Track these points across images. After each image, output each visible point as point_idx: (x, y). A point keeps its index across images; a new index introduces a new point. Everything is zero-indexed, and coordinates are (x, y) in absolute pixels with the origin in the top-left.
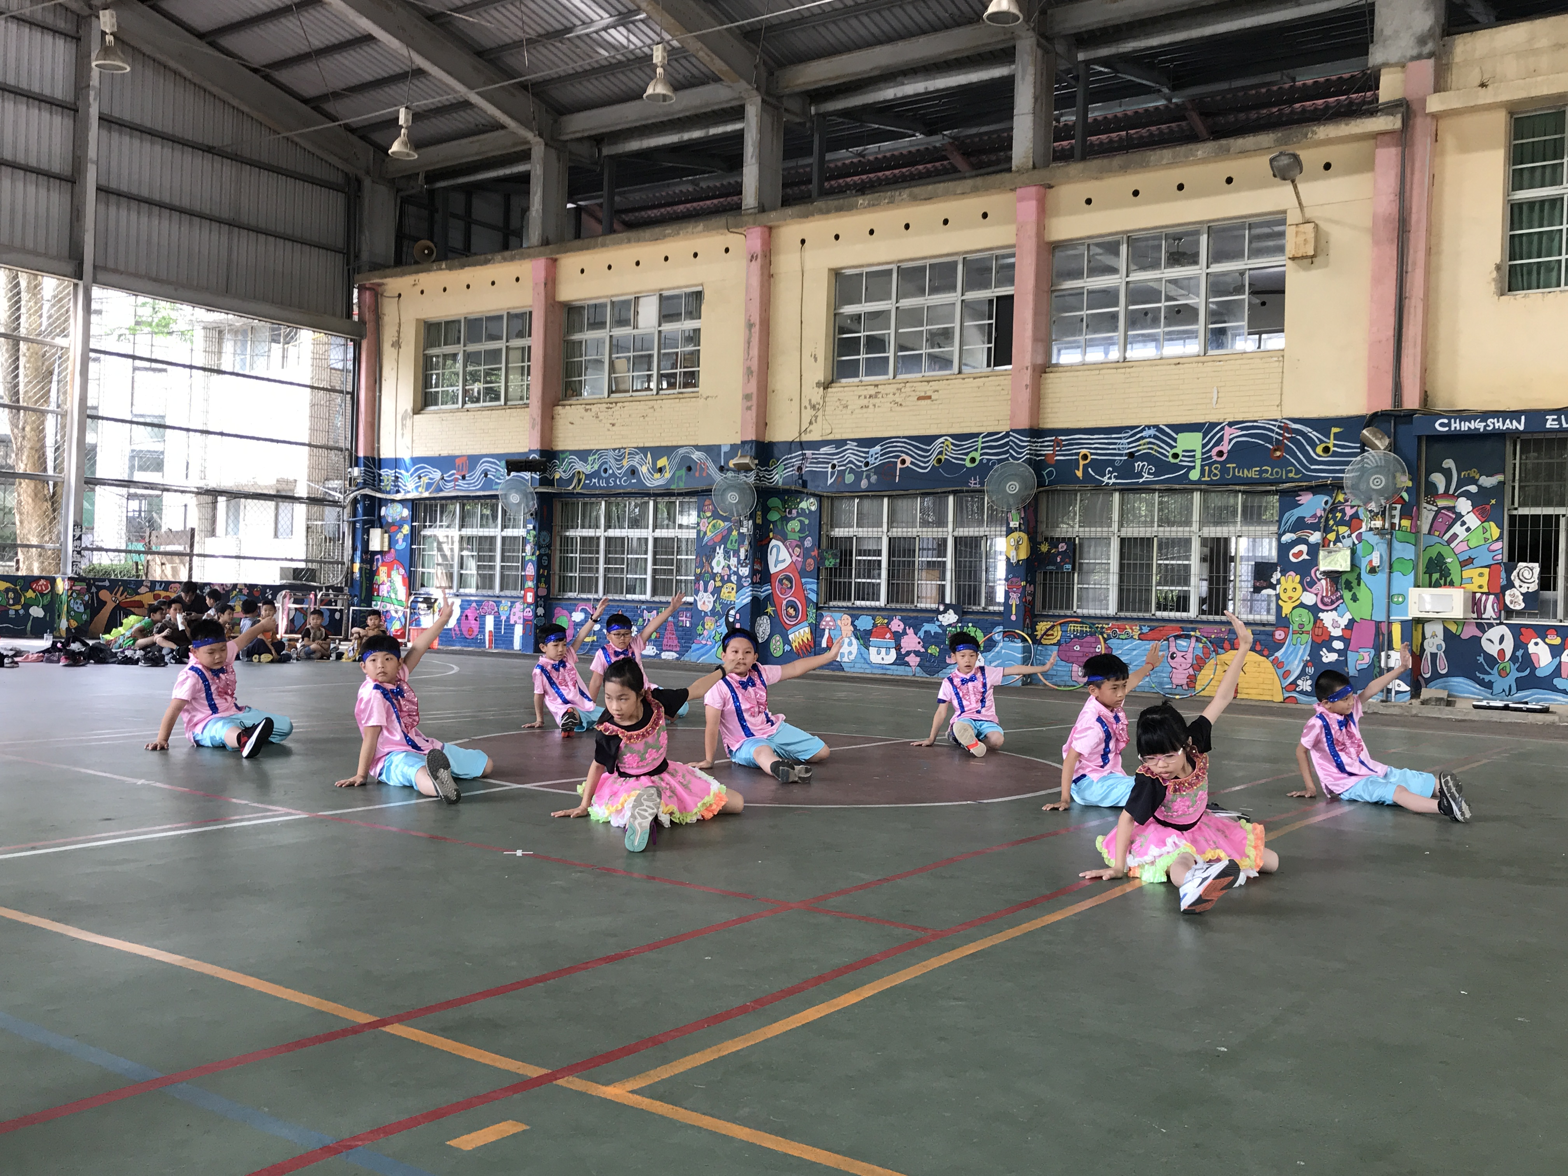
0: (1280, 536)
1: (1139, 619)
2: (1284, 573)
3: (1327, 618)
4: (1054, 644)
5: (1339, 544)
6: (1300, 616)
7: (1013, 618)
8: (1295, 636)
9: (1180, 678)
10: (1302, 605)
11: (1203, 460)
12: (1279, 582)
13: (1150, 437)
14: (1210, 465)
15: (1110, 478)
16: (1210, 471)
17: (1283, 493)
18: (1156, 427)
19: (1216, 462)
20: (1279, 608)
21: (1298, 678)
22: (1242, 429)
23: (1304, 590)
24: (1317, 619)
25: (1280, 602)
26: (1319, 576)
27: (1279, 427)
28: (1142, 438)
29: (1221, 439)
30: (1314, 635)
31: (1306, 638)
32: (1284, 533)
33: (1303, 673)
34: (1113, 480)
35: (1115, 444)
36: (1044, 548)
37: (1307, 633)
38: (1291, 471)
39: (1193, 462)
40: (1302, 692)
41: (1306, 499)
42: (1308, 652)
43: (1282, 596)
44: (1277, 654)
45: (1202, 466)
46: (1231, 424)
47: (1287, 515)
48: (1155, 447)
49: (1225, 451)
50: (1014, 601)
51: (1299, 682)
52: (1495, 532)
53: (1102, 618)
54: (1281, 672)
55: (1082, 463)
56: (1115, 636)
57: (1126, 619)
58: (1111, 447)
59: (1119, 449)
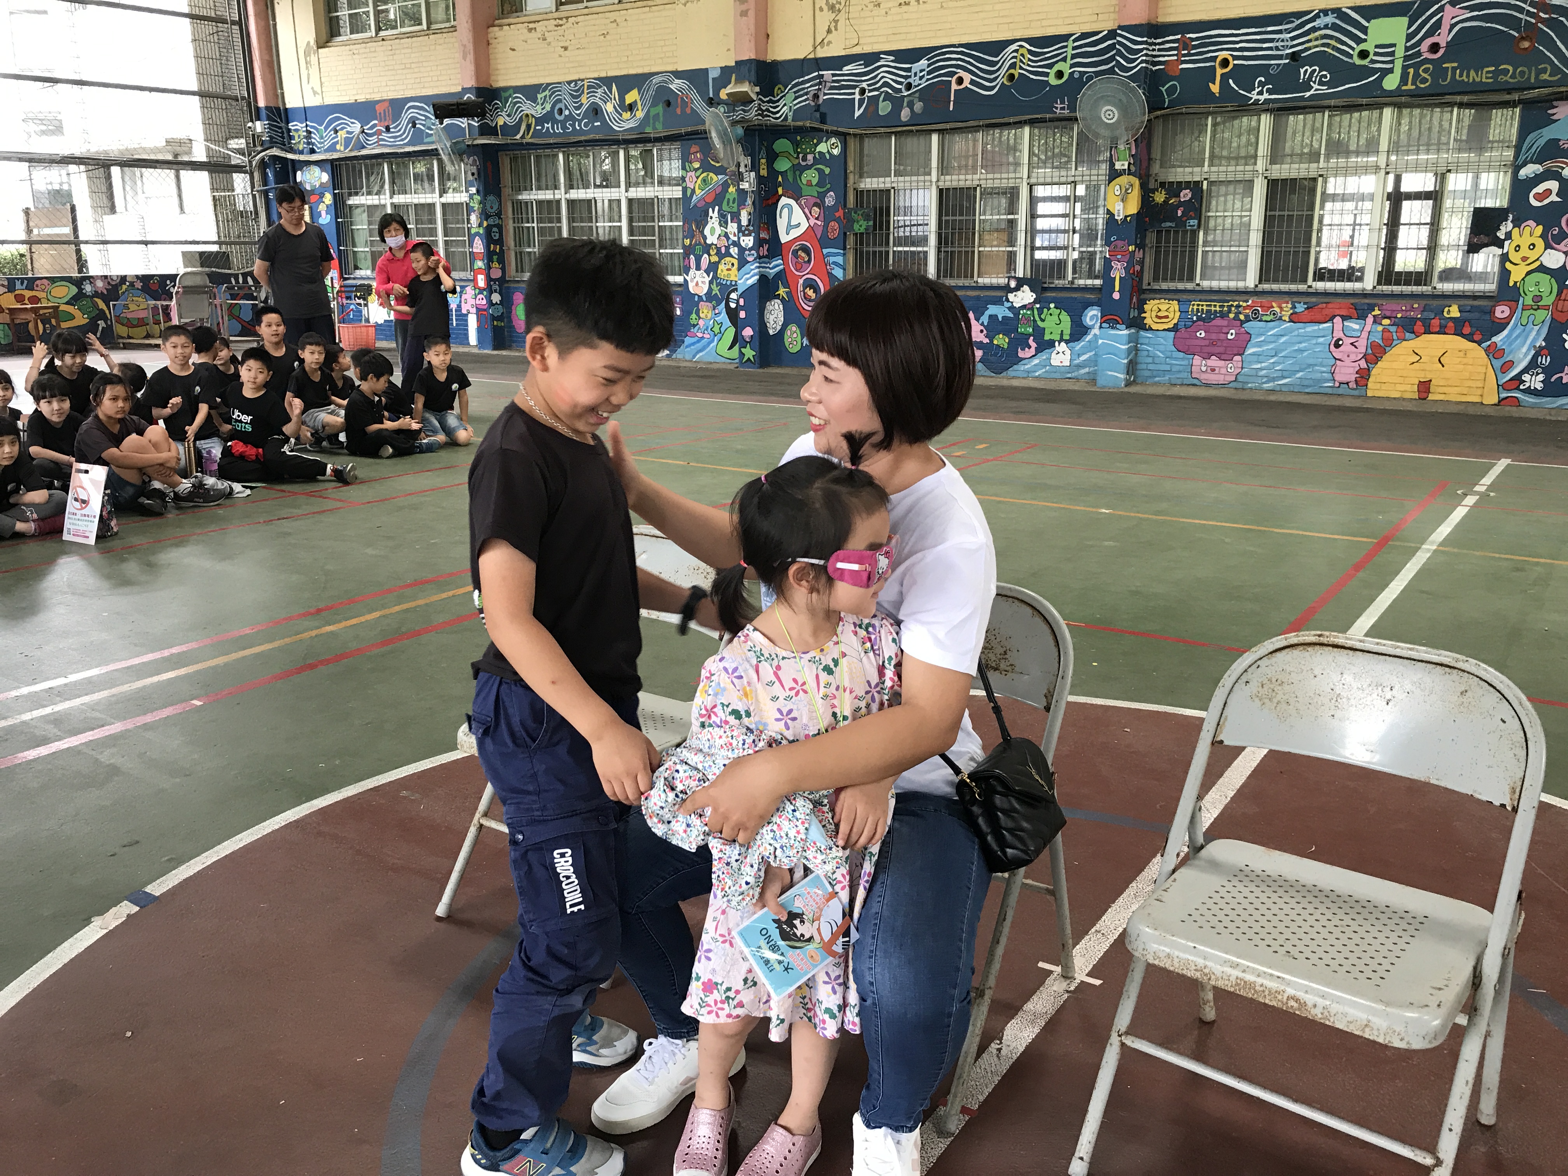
0: (1517, 169)
1: (1290, 293)
2: (1517, 223)
4: (1168, 330)
6: (1537, 284)
7: (1116, 296)
8: (1526, 313)
9: (1347, 372)
10: (1542, 269)
11: (1406, 58)
12: (1509, 236)
13: (1326, 27)
14: (1417, 66)
15: (1261, 93)
16: (1416, 75)
17: (1527, 105)
18: (1338, 12)
19: (1426, 61)
20: (1505, 274)
21: (1525, 371)
23: (1548, 246)
24: (1563, 288)
25: (1508, 265)
27: (1532, 4)
28: (1314, 29)
29: (1438, 25)
30: (1556, 311)
31: (1543, 315)
32: (1524, 164)
33: (1532, 365)
34: (1266, 96)
35: (1271, 40)
36: (1160, 197)
37: (1546, 307)
38: (1544, 71)
39: (1392, 62)
40: (1529, 391)
41: (1563, 112)
42: (1543, 336)
43: (1513, 256)
44: (1494, 339)
45: (1405, 68)
46: (1454, 2)
47: (1532, 136)
48: (1333, 42)
49: (1443, 44)
50: (1118, 272)
51: (1526, 377)
53: (1238, 292)
54: (1498, 363)
55: (1219, 72)
56: (1256, 316)
57: (1272, 293)
58: (1265, 45)
59: (1277, 48)
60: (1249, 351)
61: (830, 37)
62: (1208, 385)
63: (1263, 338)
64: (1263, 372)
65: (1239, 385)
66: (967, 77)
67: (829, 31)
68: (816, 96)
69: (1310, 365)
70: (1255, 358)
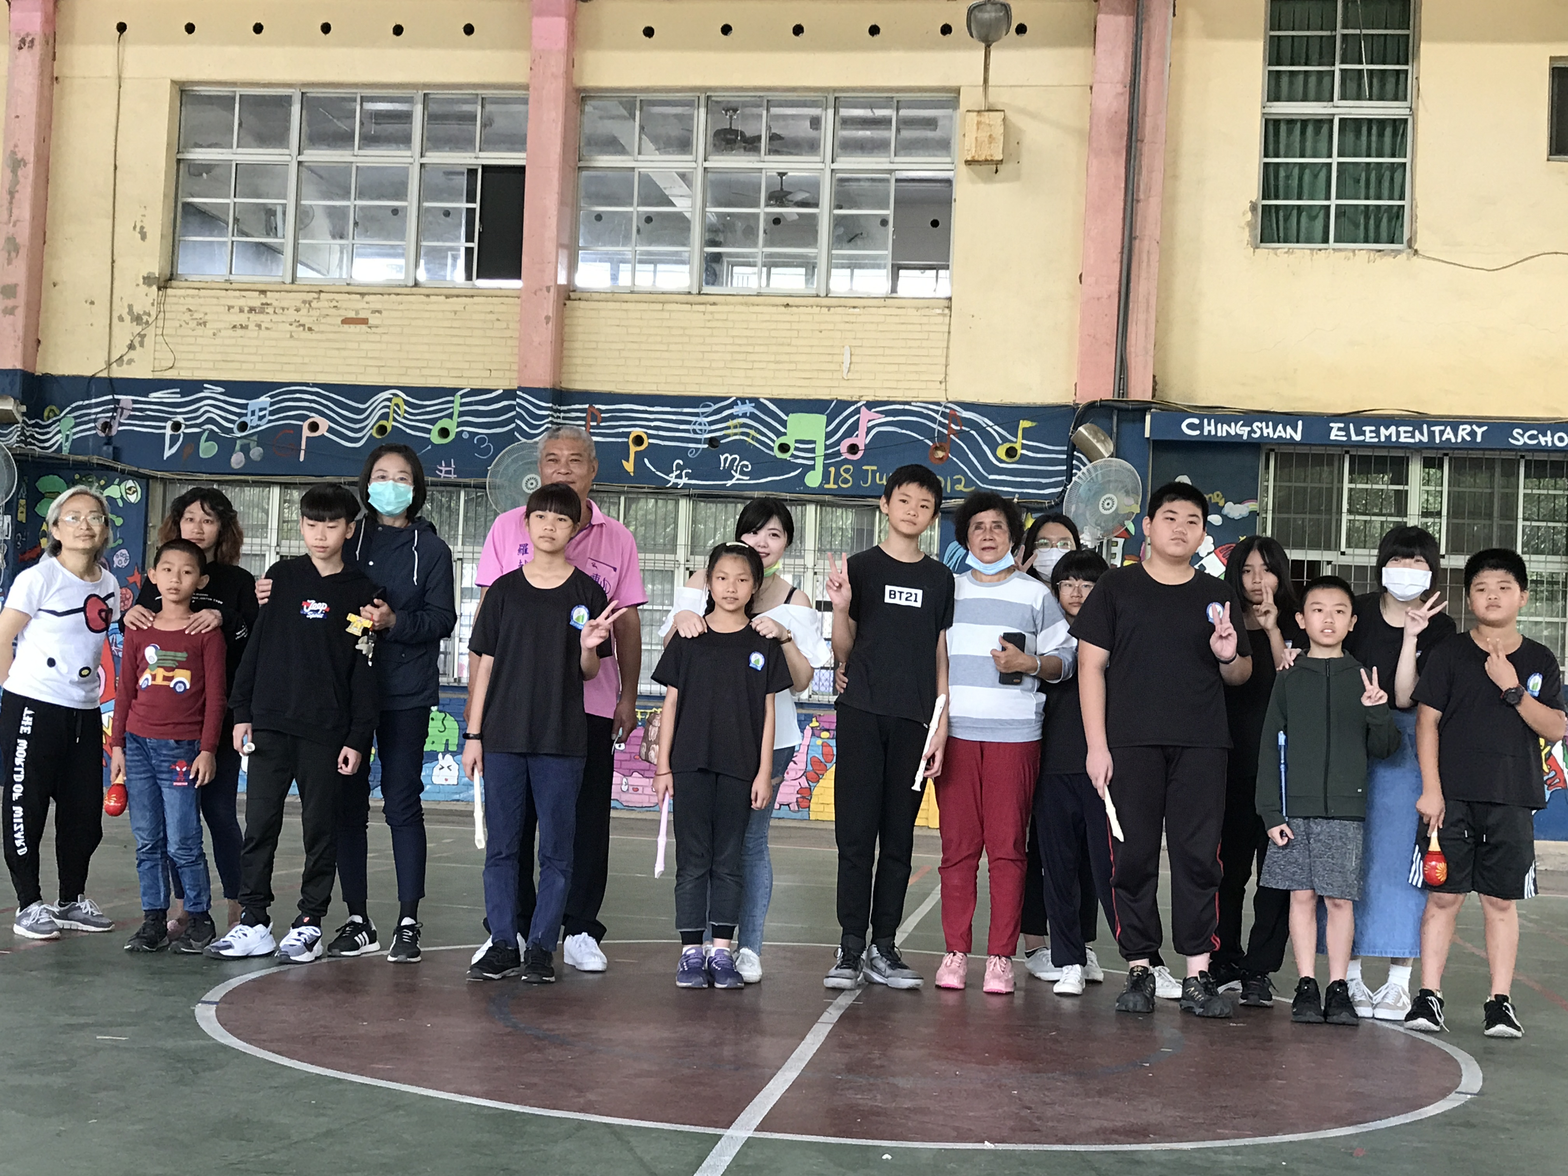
9: (786, 793)
11: (827, 457)
13: (744, 415)
14: (838, 465)
15: (679, 477)
16: (838, 475)
18: (755, 401)
19: (846, 461)
22: (887, 413)
27: (943, 415)
28: (732, 417)
29: (855, 427)
34: (685, 480)
35: (688, 423)
38: (959, 481)
39: (813, 459)
45: (826, 467)
46: (870, 405)
48: (752, 432)
49: (861, 446)
55: (633, 449)
58: (682, 427)
59: (695, 432)
61: (132, 354)
62: (630, 808)
66: (324, 425)
67: (131, 347)
68: (107, 426)
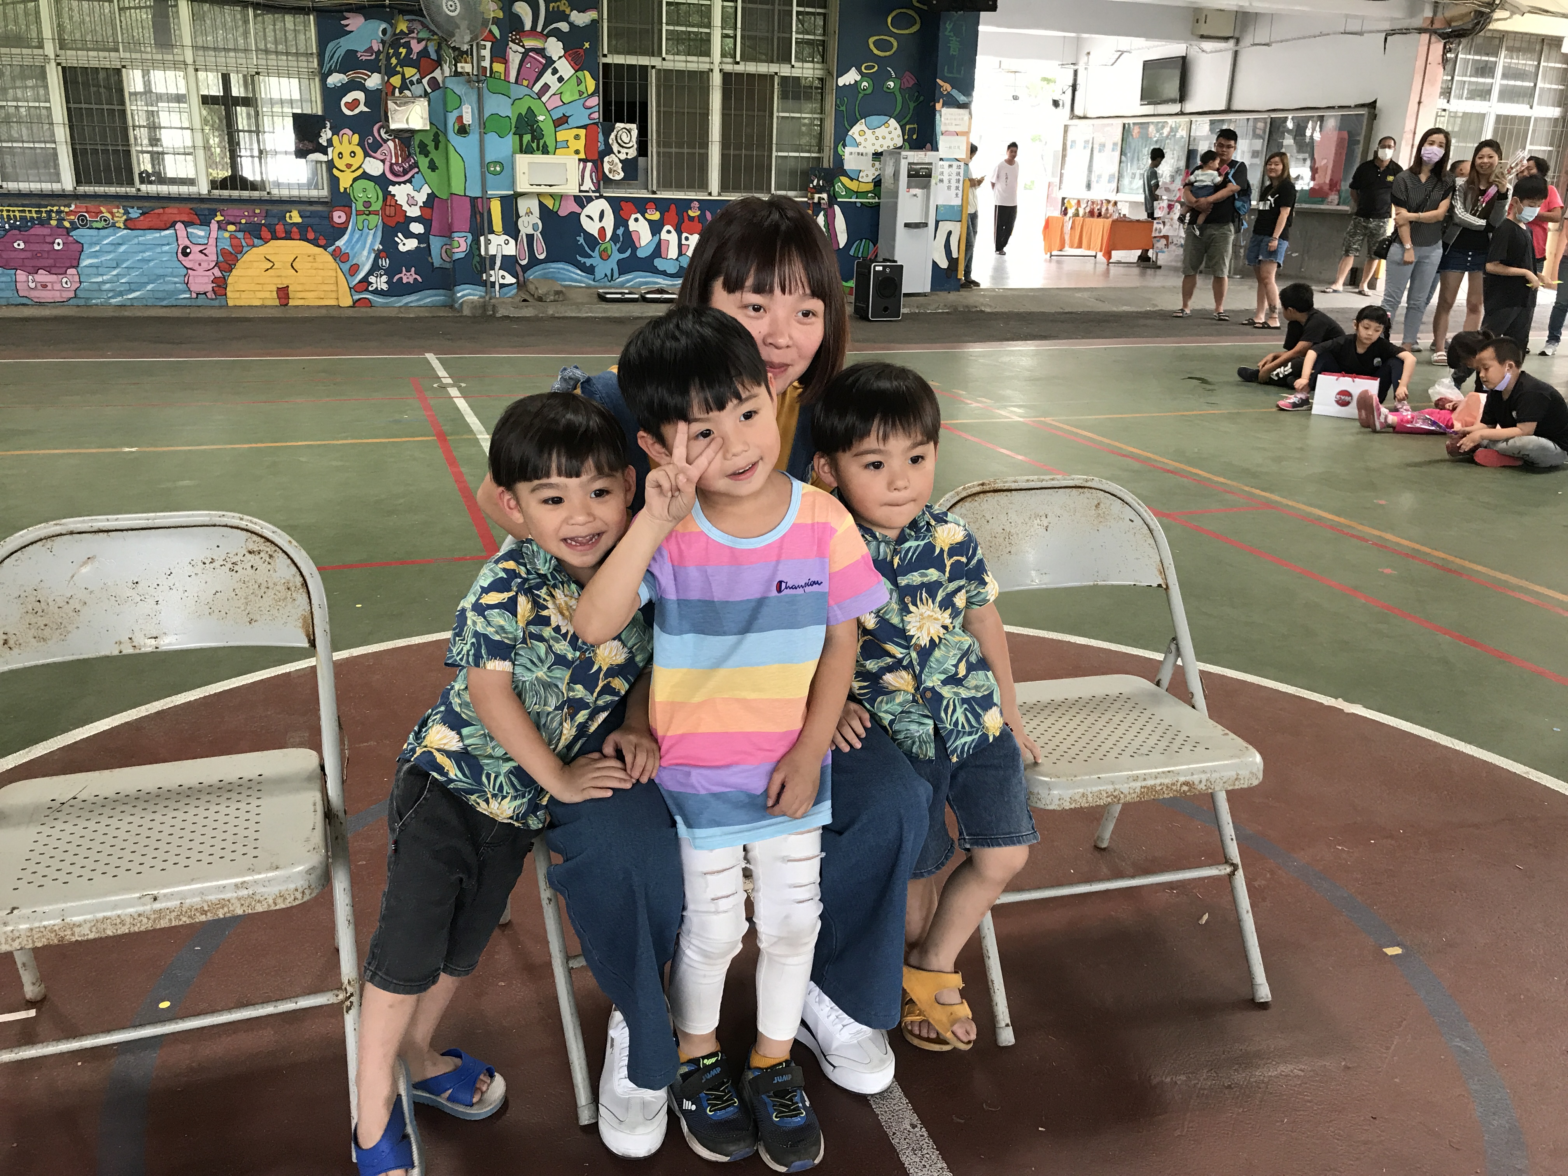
0: (324, 77)
2: (336, 131)
3: (401, 193)
5: (407, 92)
6: (365, 190)
8: (361, 218)
9: (202, 282)
10: (365, 176)
12: (330, 142)
17: (321, 12)
20: (334, 181)
21: (370, 273)
23: (366, 155)
24: (388, 195)
25: (335, 171)
26: (385, 136)
30: (385, 216)
31: (375, 220)
33: (375, 268)
37: (376, 213)
40: (376, 292)
41: (355, 22)
42: (379, 240)
43: (338, 163)
44: (338, 243)
47: (331, 46)
51: (372, 279)
52: (591, 84)
53: (55, 196)
54: (346, 267)
56: (84, 223)
57: (95, 196)
60: (85, 262)
62: (41, 304)
63: (97, 248)
64: (108, 286)
65: (82, 302)
69: (159, 276)
70: (94, 270)
